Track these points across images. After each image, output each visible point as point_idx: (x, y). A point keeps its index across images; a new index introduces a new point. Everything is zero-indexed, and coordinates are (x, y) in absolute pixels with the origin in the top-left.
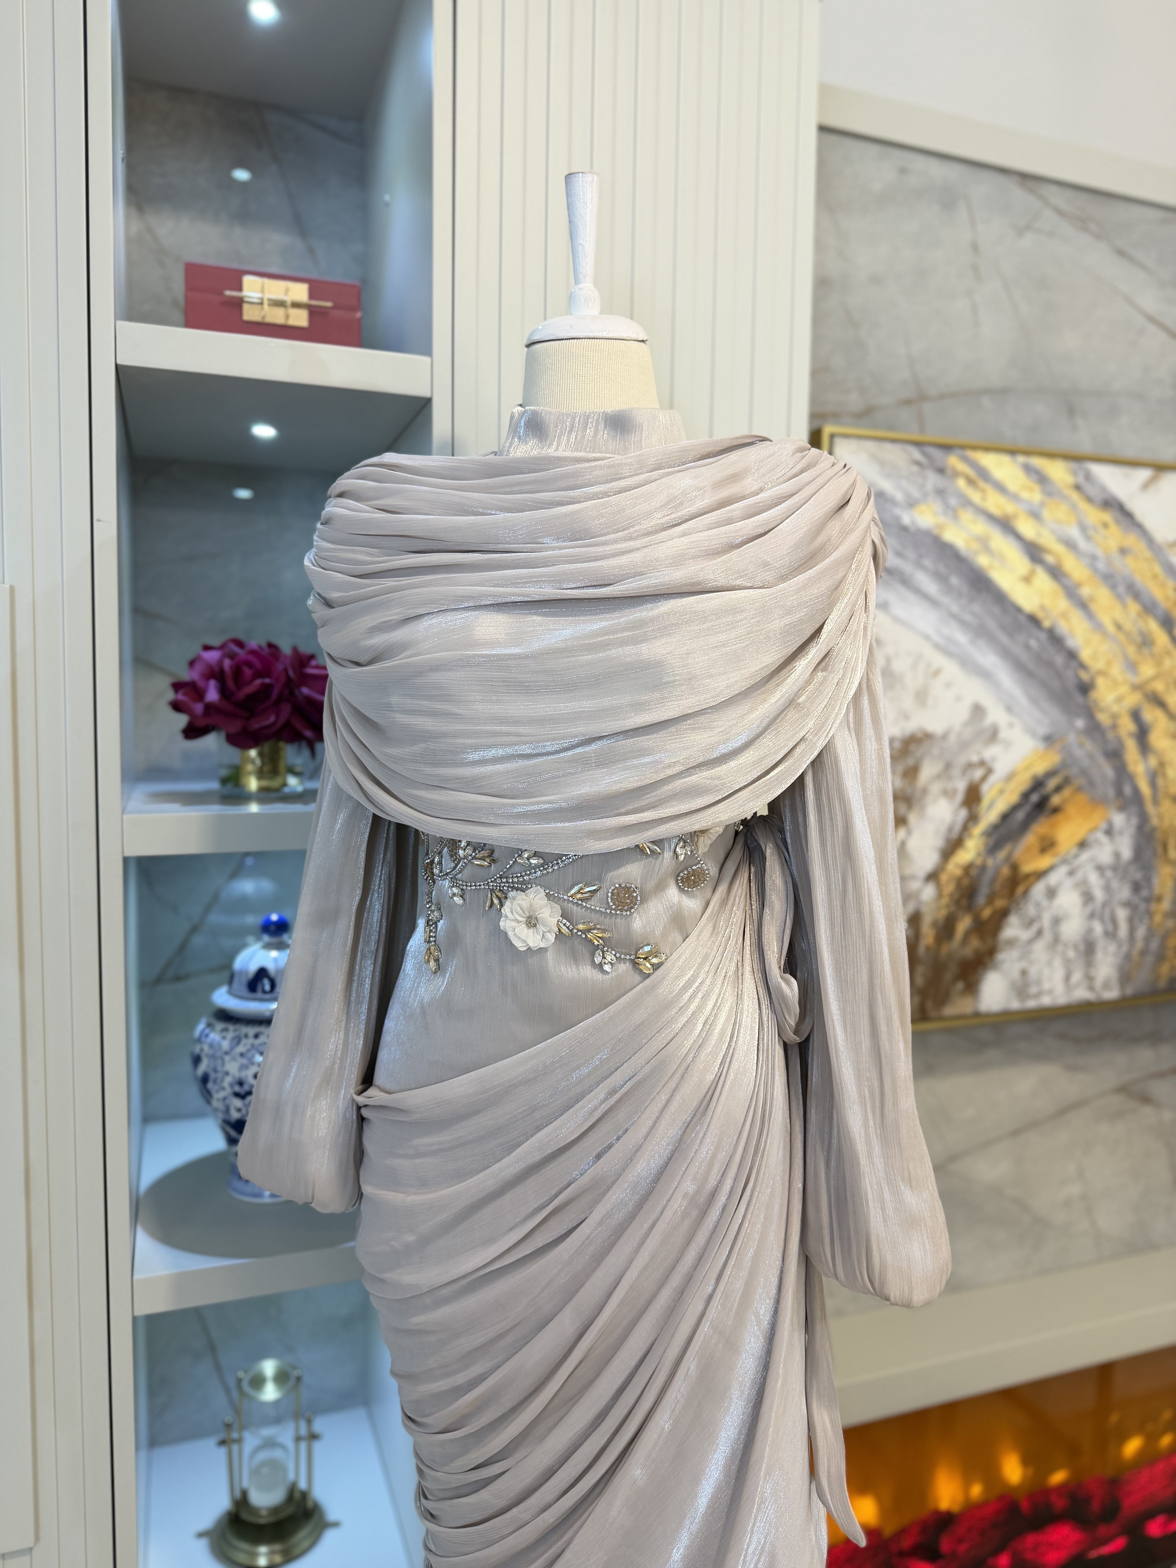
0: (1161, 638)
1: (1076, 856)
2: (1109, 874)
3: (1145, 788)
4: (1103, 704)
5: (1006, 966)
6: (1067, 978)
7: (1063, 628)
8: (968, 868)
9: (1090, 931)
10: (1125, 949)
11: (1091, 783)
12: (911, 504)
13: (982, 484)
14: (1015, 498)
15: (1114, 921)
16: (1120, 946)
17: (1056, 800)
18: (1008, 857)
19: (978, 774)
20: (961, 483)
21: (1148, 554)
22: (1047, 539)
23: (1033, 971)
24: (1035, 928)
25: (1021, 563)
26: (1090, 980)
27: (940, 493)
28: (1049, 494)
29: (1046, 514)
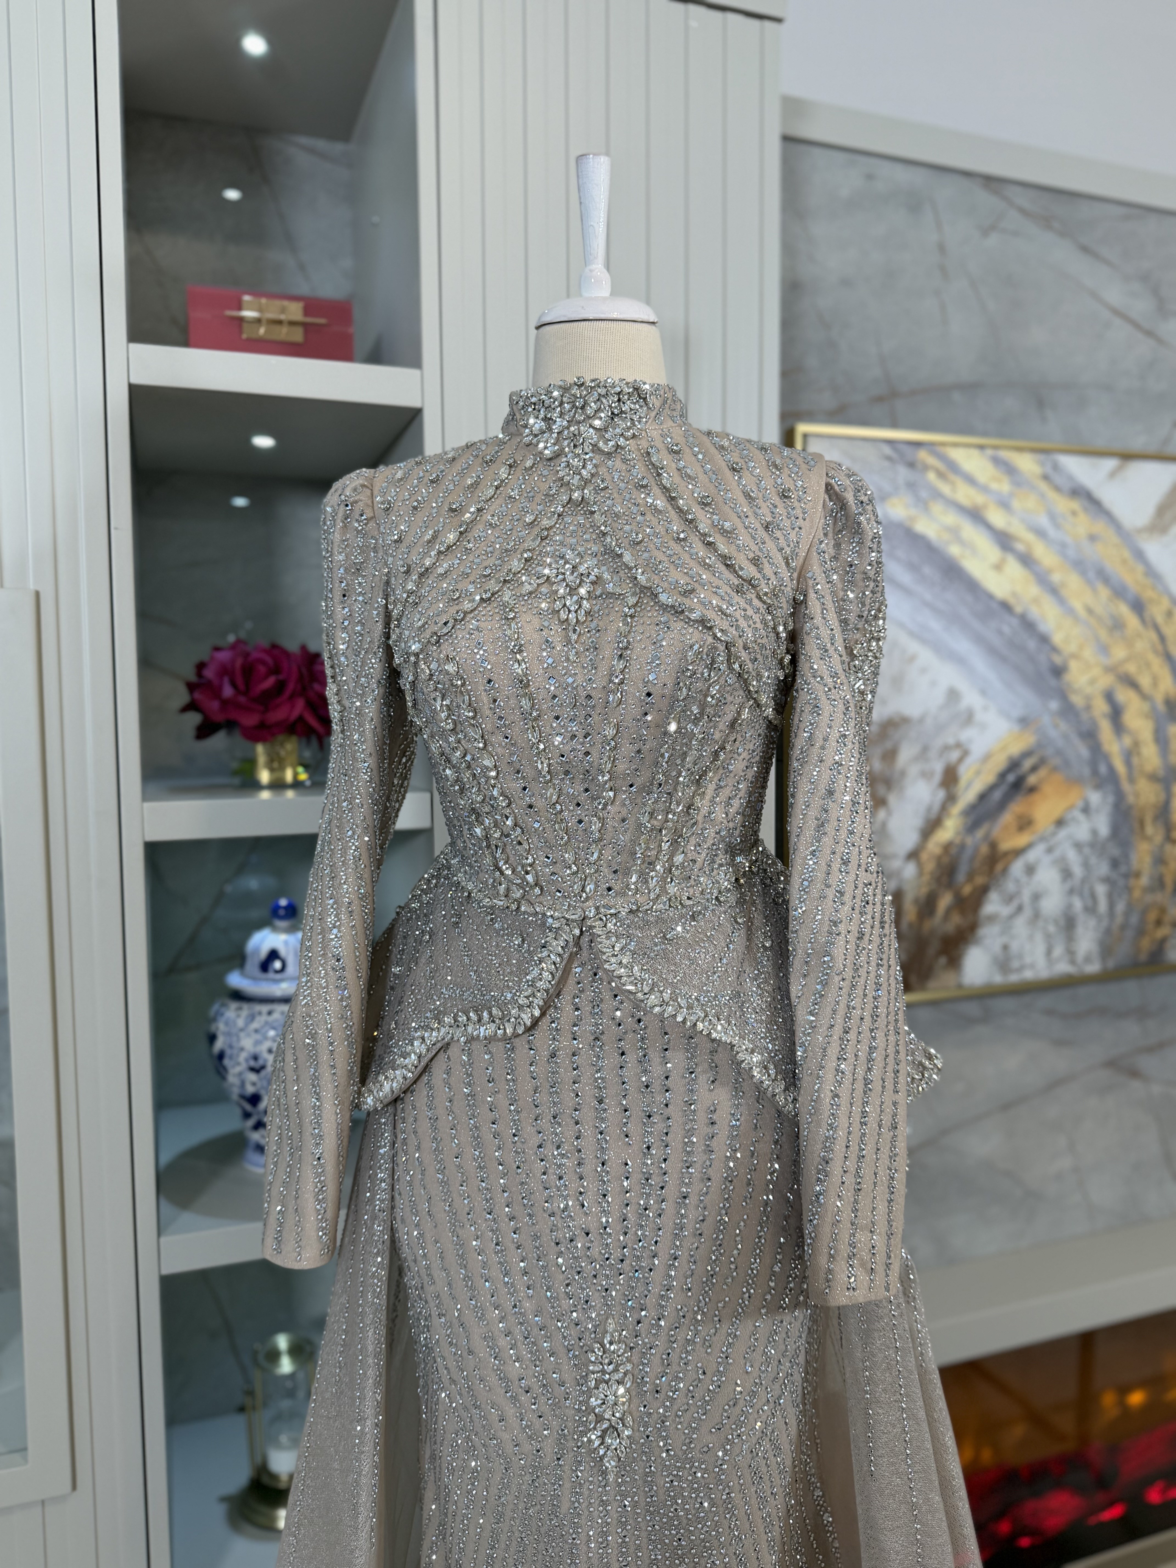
0: (1132, 621)
1: (1054, 834)
2: (1087, 850)
3: (1120, 767)
4: (1076, 686)
5: (987, 941)
6: (1049, 952)
7: (1035, 613)
8: (947, 847)
9: (1069, 906)
10: (1105, 923)
11: (1067, 763)
12: (883, 498)
13: (952, 477)
14: (984, 489)
15: (1093, 896)
16: (1100, 921)
17: (1032, 780)
18: (987, 836)
19: (955, 755)
20: (931, 476)
21: (1117, 540)
22: (1017, 528)
23: (1015, 946)
24: (1015, 903)
25: (992, 551)
26: (1071, 954)
27: (911, 486)
28: (1018, 484)
29: (1015, 503)
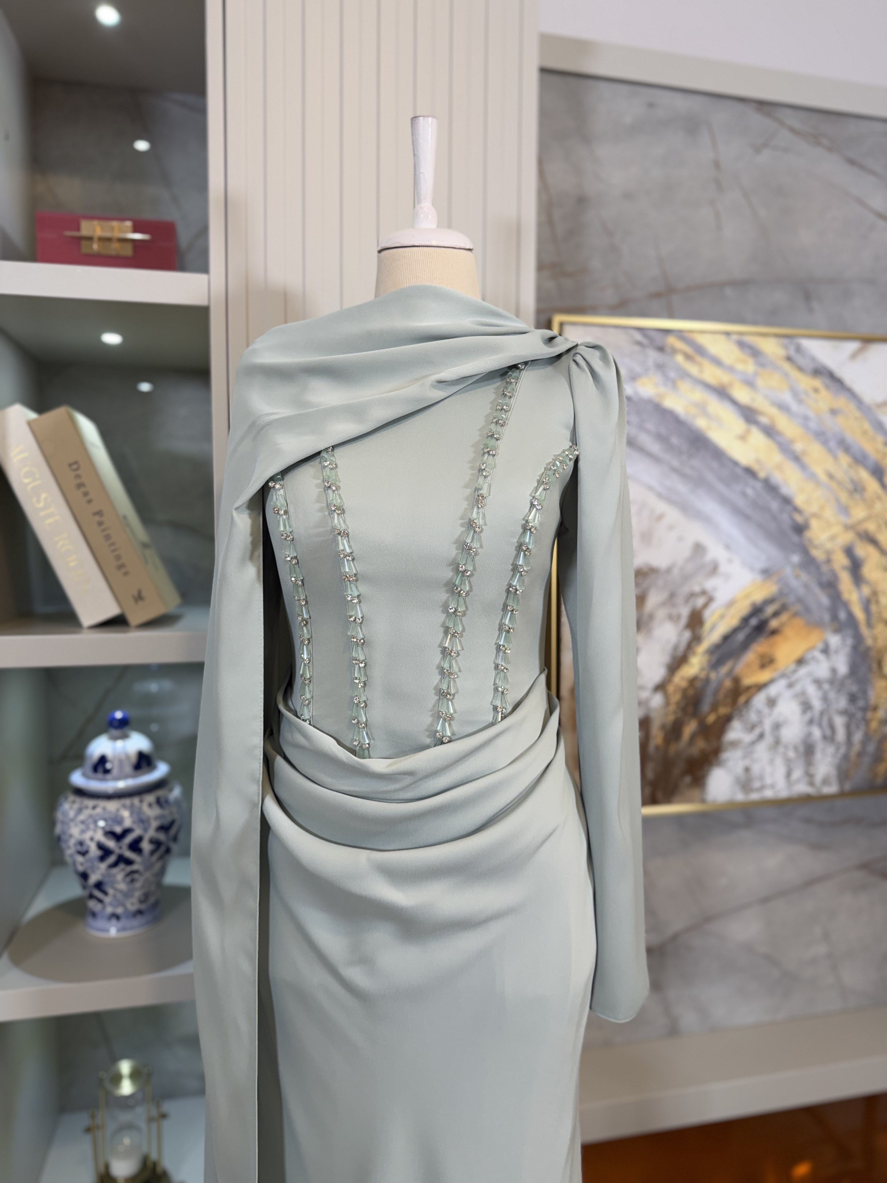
0: (872, 485)
1: (795, 671)
2: (826, 686)
3: (859, 614)
4: (816, 542)
5: (730, 764)
6: (789, 774)
7: (777, 478)
8: (693, 681)
9: (809, 735)
10: (842, 751)
11: (807, 610)
12: (634, 378)
13: (698, 358)
14: (730, 369)
15: (832, 727)
16: (838, 748)
17: (774, 624)
18: (730, 671)
19: (700, 602)
20: (680, 359)
21: (857, 414)
22: (761, 404)
23: (756, 769)
24: (757, 731)
25: (737, 424)
26: (810, 776)
27: (660, 367)
28: (762, 365)
29: (760, 382)
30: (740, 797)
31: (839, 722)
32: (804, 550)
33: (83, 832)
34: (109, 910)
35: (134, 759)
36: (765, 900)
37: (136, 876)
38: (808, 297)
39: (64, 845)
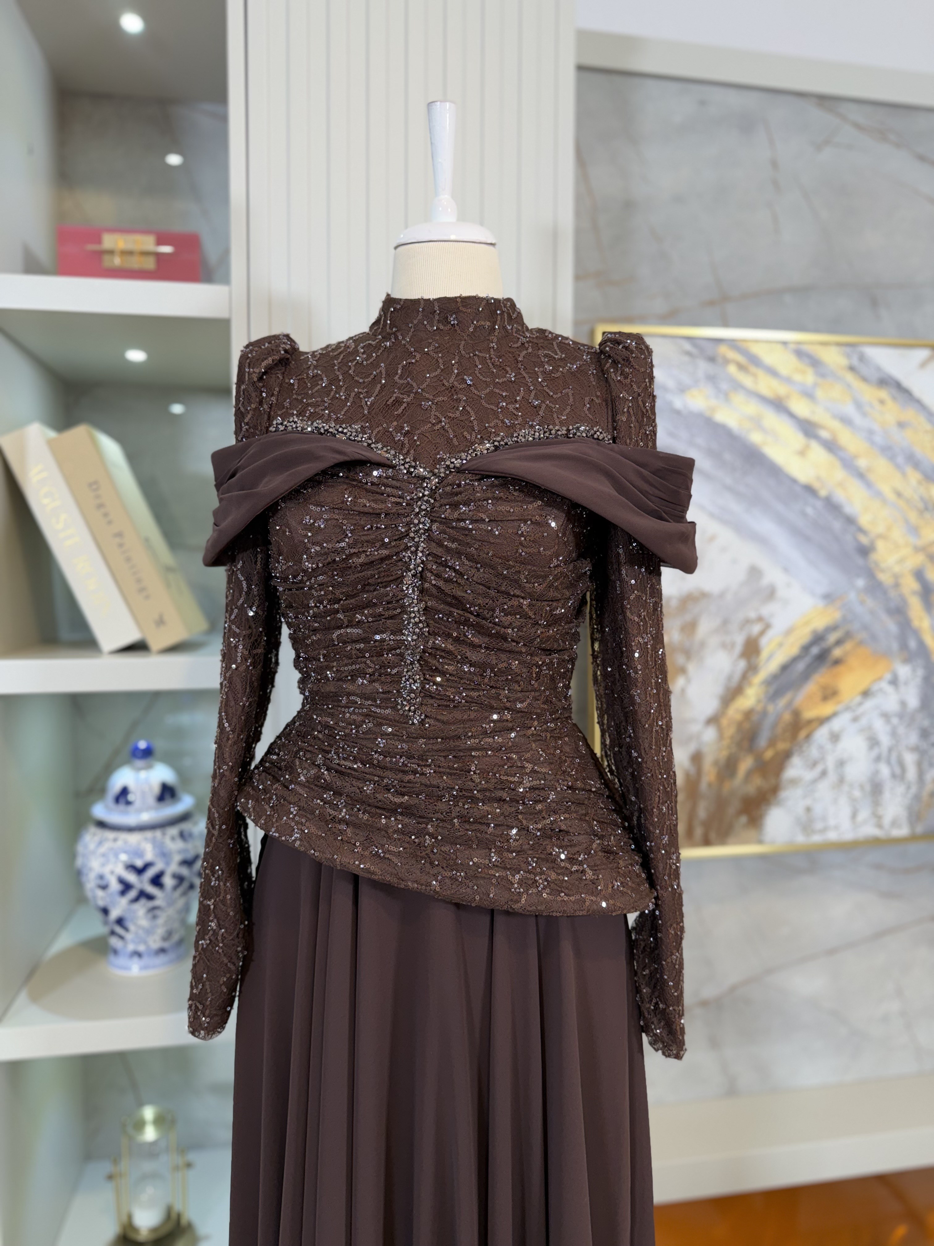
1: (860, 704)
2: (895, 721)
3: (931, 643)
4: (883, 565)
5: (790, 803)
6: (854, 815)
7: (840, 496)
8: (748, 714)
9: (877, 772)
10: (914, 790)
11: (874, 637)
12: (682, 389)
13: (753, 369)
14: (788, 380)
15: (902, 765)
16: (908, 788)
17: (837, 652)
18: (790, 704)
19: (756, 629)
20: (732, 369)
21: (928, 427)
22: (821, 417)
23: (818, 809)
24: (819, 769)
25: (796, 439)
26: (878, 818)
27: (711, 379)
28: (823, 375)
29: (819, 394)
30: (801, 839)
31: (910, 759)
32: (870, 574)
33: (103, 865)
34: (131, 947)
35: (157, 790)
36: (832, 952)
37: (158, 912)
38: (874, 303)
39: (84, 879)
